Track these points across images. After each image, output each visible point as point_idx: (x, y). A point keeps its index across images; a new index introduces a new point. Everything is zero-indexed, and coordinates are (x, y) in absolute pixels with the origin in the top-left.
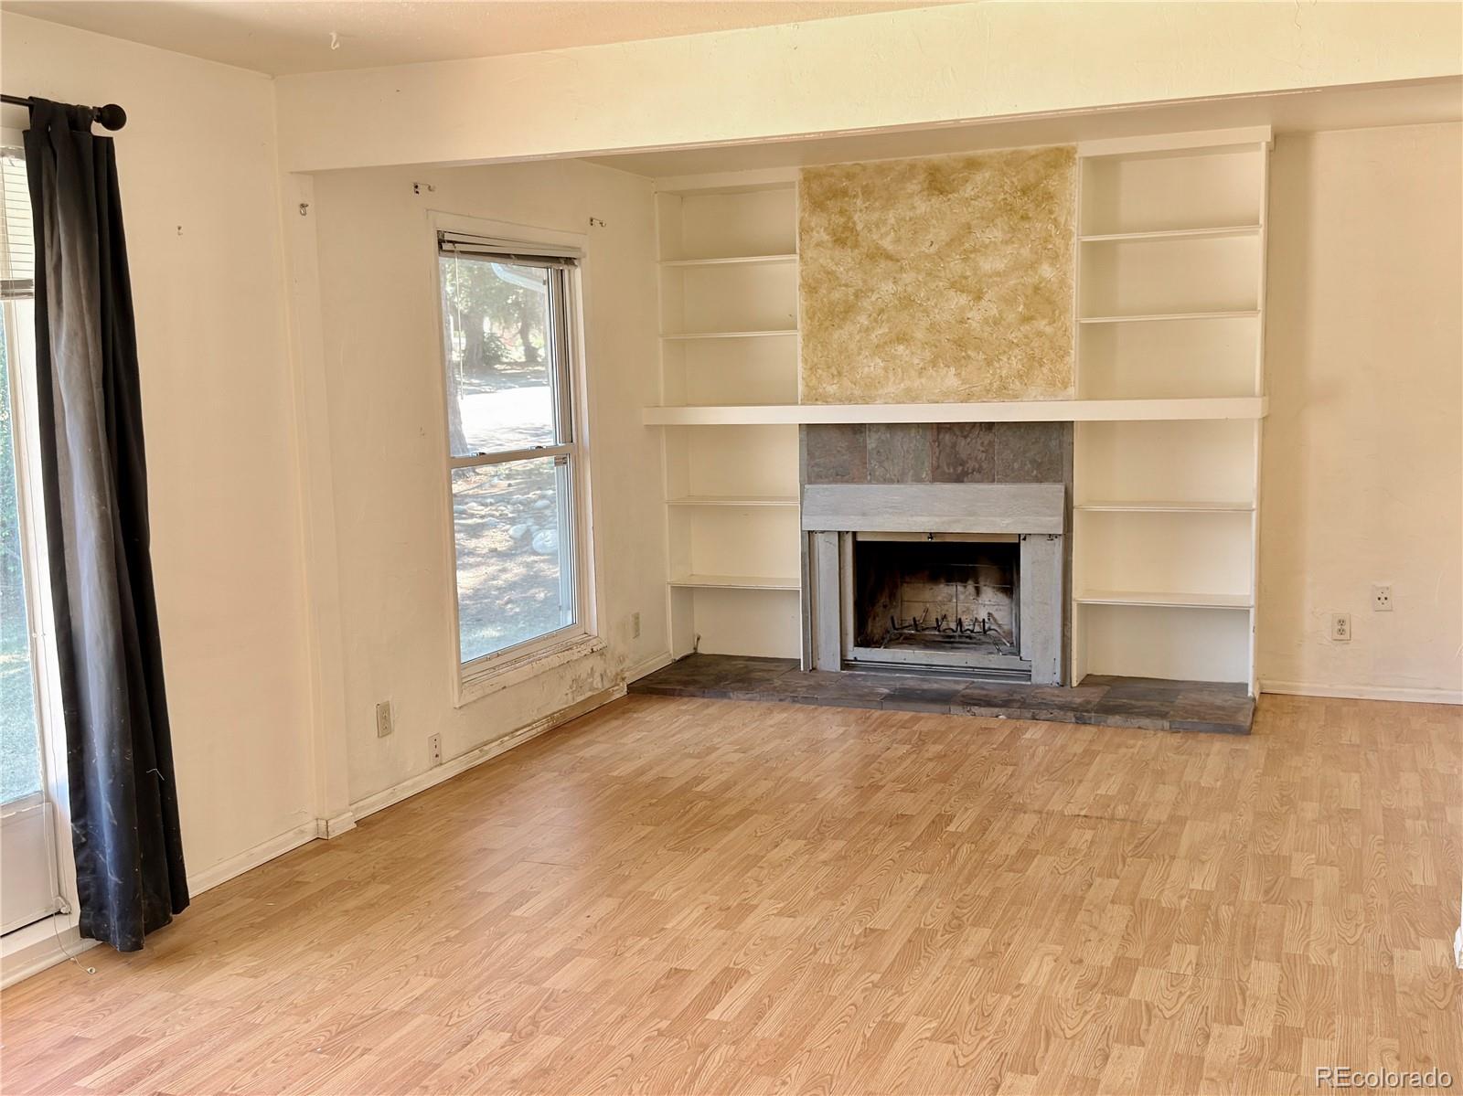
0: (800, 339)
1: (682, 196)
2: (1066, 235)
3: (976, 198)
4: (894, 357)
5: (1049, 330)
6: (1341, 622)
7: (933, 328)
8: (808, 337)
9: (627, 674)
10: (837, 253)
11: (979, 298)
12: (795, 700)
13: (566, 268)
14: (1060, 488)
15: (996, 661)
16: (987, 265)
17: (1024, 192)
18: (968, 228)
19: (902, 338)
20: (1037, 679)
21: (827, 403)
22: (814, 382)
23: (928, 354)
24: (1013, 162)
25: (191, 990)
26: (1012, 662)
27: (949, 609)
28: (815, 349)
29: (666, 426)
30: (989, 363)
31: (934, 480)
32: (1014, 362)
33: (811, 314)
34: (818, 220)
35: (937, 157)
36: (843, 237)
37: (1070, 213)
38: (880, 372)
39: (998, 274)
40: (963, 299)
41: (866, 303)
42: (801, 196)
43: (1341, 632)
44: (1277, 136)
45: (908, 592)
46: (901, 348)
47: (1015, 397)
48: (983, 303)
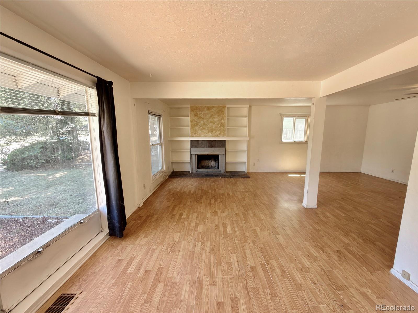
0: (190, 129)
1: (171, 108)
2: (225, 117)
3: (214, 111)
4: (203, 131)
5: (223, 128)
6: (254, 163)
7: (208, 128)
8: (191, 128)
9: (168, 175)
10: (195, 117)
11: (214, 124)
12: (193, 177)
13: (160, 117)
14: (225, 148)
15: (216, 170)
16: (215, 120)
17: (220, 111)
18: (213, 115)
19: (204, 129)
20: (221, 172)
21: (194, 137)
22: (192, 134)
23: (208, 131)
24: (219, 107)
25: (136, 243)
26: (218, 170)
27: (208, 164)
28: (192, 130)
29: (170, 140)
30: (215, 132)
31: (208, 147)
32: (219, 132)
33: (191, 125)
34: (192, 113)
35: (209, 106)
36: (196, 115)
37: (226, 114)
38: (201, 133)
39: (216, 121)
40: (212, 124)
41: (199, 124)
42: (190, 109)
43: (254, 164)
44: (250, 106)
45: (202, 162)
46: (204, 130)
47: (219, 137)
48: (215, 125)
